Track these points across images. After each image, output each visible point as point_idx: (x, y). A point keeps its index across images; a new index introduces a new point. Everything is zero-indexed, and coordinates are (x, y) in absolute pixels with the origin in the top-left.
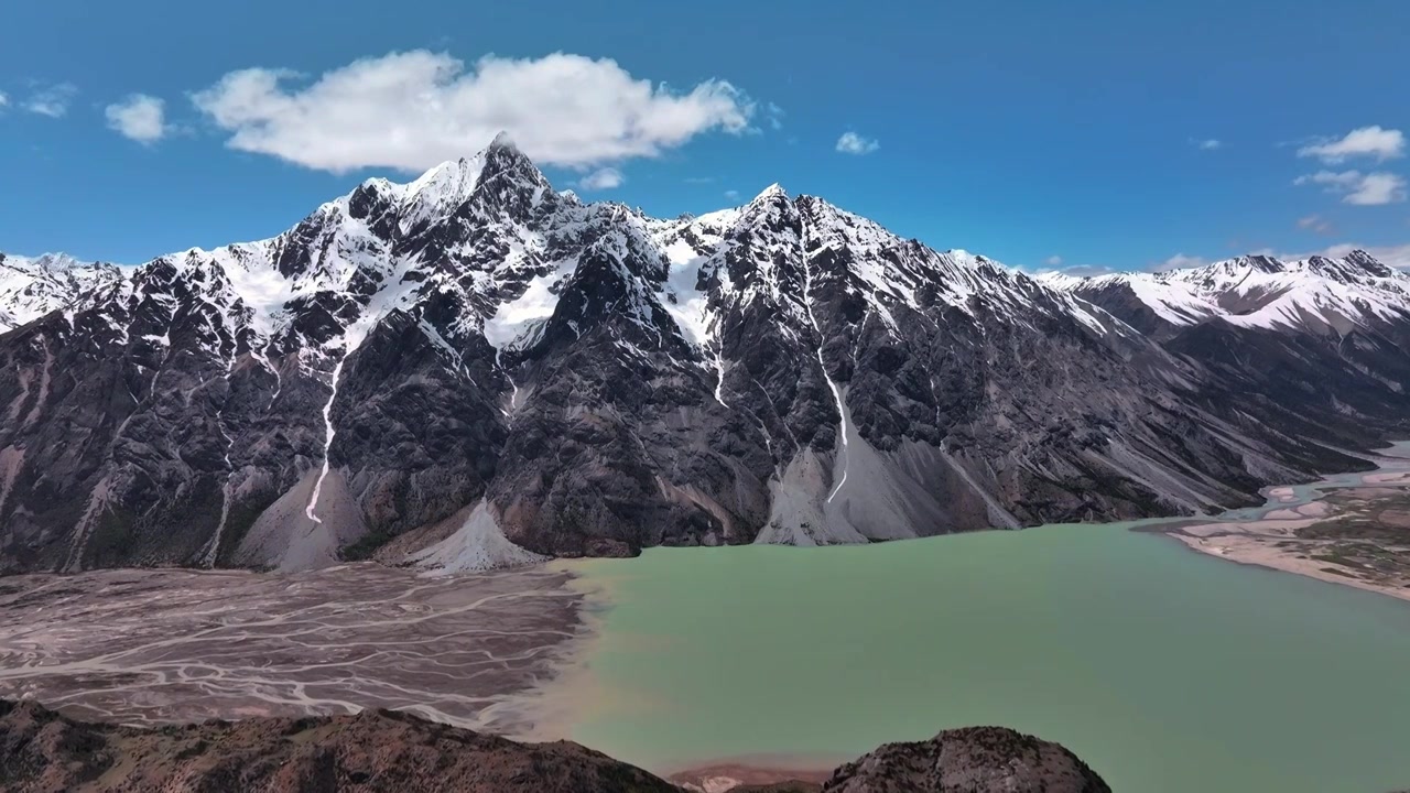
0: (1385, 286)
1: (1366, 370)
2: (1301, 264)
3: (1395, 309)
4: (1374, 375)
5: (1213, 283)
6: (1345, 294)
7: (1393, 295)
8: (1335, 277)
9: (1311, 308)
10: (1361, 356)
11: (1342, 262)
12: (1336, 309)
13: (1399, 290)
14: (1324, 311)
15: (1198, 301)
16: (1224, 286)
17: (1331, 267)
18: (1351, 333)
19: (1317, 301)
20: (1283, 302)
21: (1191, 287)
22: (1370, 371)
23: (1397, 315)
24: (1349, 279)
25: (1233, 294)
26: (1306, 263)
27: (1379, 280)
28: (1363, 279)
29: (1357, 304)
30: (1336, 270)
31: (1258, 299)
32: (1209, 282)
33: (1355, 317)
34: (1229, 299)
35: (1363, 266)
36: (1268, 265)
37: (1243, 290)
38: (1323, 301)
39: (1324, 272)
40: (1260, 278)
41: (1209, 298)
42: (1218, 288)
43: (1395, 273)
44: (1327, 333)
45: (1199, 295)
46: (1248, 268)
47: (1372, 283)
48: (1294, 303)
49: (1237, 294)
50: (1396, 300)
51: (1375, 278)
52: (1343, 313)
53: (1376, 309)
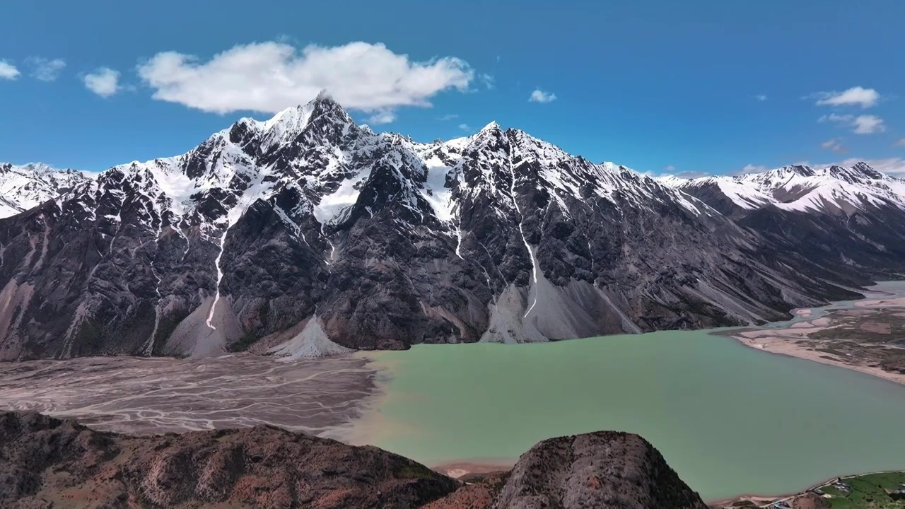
0: (878, 185)
1: (863, 238)
2: (825, 171)
3: (883, 199)
4: (868, 241)
5: (770, 182)
6: (852, 190)
7: (882, 191)
8: (846, 179)
9: (830, 199)
10: (860, 229)
11: (851, 170)
12: (846, 199)
13: (886, 187)
14: (837, 201)
15: (759, 194)
16: (777, 185)
17: (844, 173)
18: (854, 215)
19: (834, 194)
20: (813, 195)
21: (756, 185)
22: (866, 238)
23: (884, 203)
24: (855, 180)
25: (783, 190)
26: (828, 170)
27: (874, 181)
28: (864, 180)
29: (859, 196)
30: (847, 175)
31: (798, 192)
32: (767, 182)
33: (857, 204)
34: (780, 193)
35: (864, 172)
36: (805, 172)
37: (788, 188)
38: (838, 194)
39: (839, 176)
40: (799, 180)
41: (767, 192)
42: (773, 186)
43: (884, 176)
44: (840, 214)
45: (761, 190)
46: (792, 174)
47: (869, 183)
48: (820, 196)
49: (785, 190)
50: (883, 193)
51: (871, 180)
52: (850, 202)
53: (870, 199)
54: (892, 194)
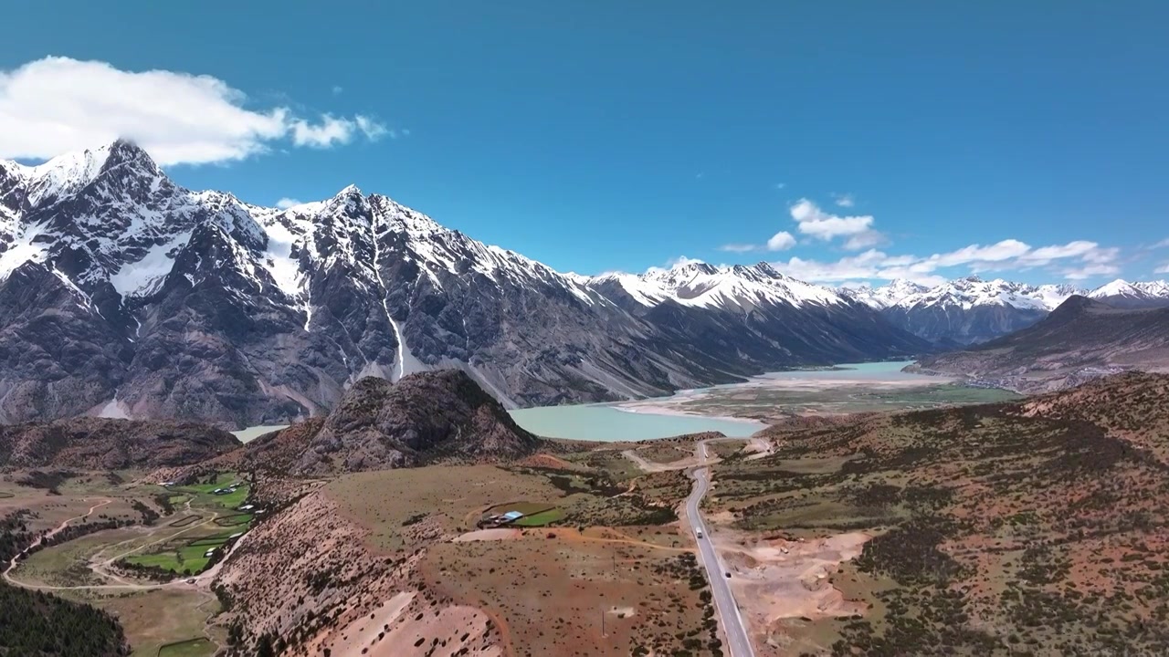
0: (778, 285)
1: (759, 335)
2: (729, 270)
3: (780, 298)
4: (765, 337)
5: (675, 281)
6: (752, 287)
7: (780, 289)
8: (748, 278)
9: (730, 296)
10: (758, 325)
11: (754, 269)
12: (744, 296)
13: (785, 287)
14: (738, 298)
15: (665, 293)
16: (682, 283)
17: (746, 272)
18: (752, 312)
19: (734, 291)
20: (714, 292)
21: (661, 284)
22: (762, 335)
23: (780, 301)
24: (756, 279)
25: (687, 288)
26: (732, 269)
27: (774, 281)
28: (765, 280)
29: (757, 294)
30: (750, 275)
31: (701, 289)
32: (672, 281)
33: (755, 302)
34: (685, 292)
35: (766, 272)
36: (709, 270)
37: (692, 286)
38: (738, 291)
39: (742, 275)
40: (704, 278)
41: (672, 291)
42: (677, 285)
43: (784, 277)
44: (739, 311)
45: (666, 289)
46: (696, 272)
47: (770, 283)
48: (721, 293)
49: (689, 288)
50: (781, 293)
51: (772, 279)
52: (748, 299)
53: (767, 298)
54: (789, 293)
